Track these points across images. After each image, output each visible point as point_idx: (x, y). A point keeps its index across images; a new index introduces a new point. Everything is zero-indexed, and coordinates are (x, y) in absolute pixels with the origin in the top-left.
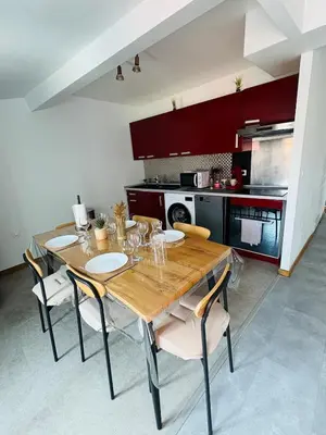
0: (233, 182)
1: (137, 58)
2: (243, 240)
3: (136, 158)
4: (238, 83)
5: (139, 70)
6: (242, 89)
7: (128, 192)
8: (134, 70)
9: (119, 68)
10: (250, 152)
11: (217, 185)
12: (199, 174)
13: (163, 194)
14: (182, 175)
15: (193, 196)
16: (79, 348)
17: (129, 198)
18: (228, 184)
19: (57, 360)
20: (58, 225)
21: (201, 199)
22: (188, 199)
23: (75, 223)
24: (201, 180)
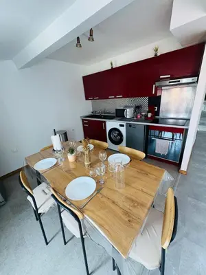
0: (150, 115)
1: (91, 30)
2: (156, 152)
3: (87, 99)
4: (156, 50)
5: (93, 40)
6: (158, 54)
7: (83, 120)
8: (89, 39)
9: (78, 38)
10: (160, 96)
11: (139, 116)
12: (128, 110)
13: (105, 122)
14: (117, 110)
15: (125, 124)
16: (61, 233)
17: (84, 123)
18: (146, 116)
19: (47, 243)
20: (41, 149)
21: (130, 126)
22: (121, 126)
23: (52, 146)
24: (129, 113)
